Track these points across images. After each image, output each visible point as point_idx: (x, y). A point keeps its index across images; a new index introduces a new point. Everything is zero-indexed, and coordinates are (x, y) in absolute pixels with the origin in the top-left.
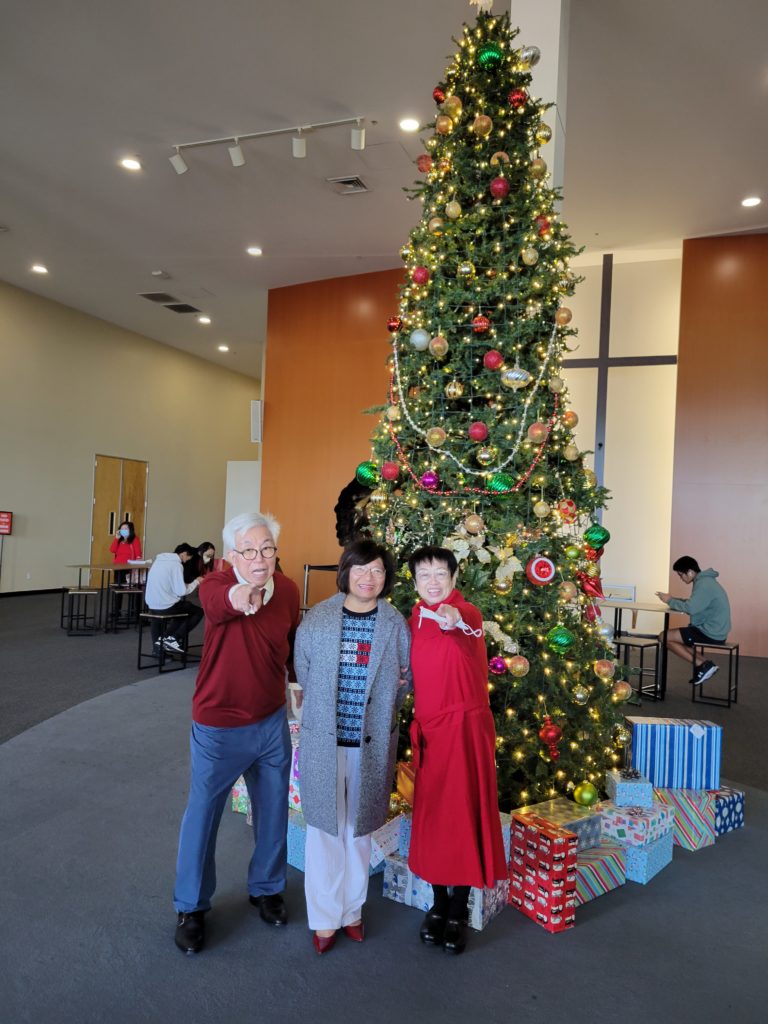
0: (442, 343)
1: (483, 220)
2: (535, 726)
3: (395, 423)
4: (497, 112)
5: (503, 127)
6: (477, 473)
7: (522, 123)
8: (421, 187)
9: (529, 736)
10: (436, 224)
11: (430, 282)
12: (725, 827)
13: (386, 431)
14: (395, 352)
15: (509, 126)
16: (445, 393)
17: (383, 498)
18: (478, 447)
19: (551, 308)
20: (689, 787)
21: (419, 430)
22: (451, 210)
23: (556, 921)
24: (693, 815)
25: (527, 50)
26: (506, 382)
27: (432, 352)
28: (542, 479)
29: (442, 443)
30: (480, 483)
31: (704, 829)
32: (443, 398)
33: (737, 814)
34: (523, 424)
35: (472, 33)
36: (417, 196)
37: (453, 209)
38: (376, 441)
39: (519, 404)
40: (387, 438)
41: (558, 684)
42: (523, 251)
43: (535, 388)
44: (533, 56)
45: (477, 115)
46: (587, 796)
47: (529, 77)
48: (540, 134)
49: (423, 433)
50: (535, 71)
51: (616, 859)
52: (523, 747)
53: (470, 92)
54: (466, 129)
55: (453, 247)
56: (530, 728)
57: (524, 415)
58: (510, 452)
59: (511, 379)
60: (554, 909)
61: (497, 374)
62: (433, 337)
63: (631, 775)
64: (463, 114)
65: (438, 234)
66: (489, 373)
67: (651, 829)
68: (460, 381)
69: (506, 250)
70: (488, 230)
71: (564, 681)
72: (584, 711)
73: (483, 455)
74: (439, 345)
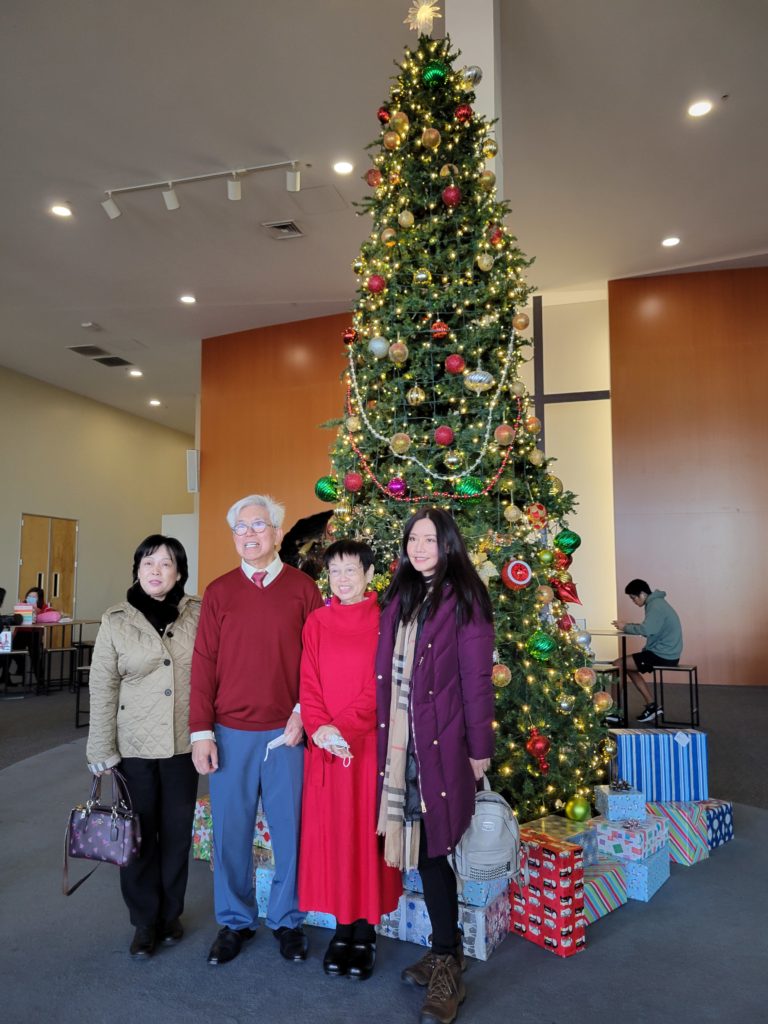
0: (402, 349)
1: (435, 230)
2: (521, 740)
3: (356, 433)
4: (444, 127)
5: (452, 140)
6: (445, 478)
7: (468, 138)
8: (370, 202)
9: (516, 750)
10: (388, 235)
11: (386, 290)
12: (716, 840)
13: (346, 443)
14: (352, 364)
15: (457, 140)
16: (407, 400)
17: (346, 510)
18: (444, 452)
19: (508, 315)
20: (678, 799)
21: (382, 438)
22: (404, 218)
23: (566, 943)
24: (687, 827)
25: (470, 69)
26: (469, 385)
27: (392, 359)
28: (510, 483)
29: (407, 449)
30: (448, 487)
31: (698, 842)
32: (405, 404)
33: (727, 826)
34: (489, 427)
35: (413, 56)
36: (367, 211)
37: (406, 218)
38: (334, 456)
39: (483, 407)
40: (347, 449)
41: (541, 692)
42: (478, 258)
43: (498, 391)
44: (476, 75)
45: (425, 129)
46: (580, 810)
47: (472, 94)
48: (486, 149)
49: (387, 440)
50: (477, 90)
51: (617, 875)
52: (510, 761)
53: (416, 109)
54: (413, 145)
55: (407, 257)
56: (516, 742)
57: (490, 418)
58: (477, 455)
59: (475, 381)
60: (564, 930)
61: (459, 377)
62: (391, 345)
63: (622, 787)
64: (410, 129)
65: (390, 244)
66: (451, 379)
67: (648, 842)
68: (421, 386)
69: (461, 257)
70: (441, 239)
71: (547, 690)
72: (568, 722)
73: (451, 458)
74: (399, 349)
